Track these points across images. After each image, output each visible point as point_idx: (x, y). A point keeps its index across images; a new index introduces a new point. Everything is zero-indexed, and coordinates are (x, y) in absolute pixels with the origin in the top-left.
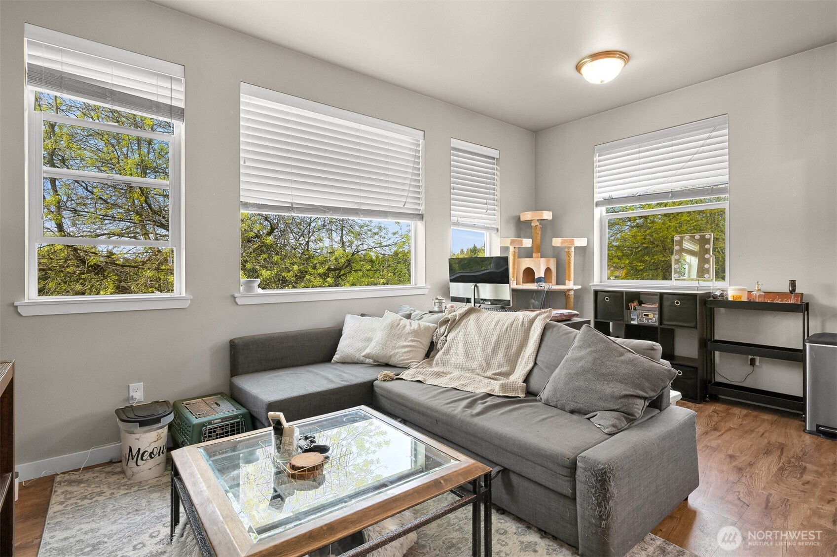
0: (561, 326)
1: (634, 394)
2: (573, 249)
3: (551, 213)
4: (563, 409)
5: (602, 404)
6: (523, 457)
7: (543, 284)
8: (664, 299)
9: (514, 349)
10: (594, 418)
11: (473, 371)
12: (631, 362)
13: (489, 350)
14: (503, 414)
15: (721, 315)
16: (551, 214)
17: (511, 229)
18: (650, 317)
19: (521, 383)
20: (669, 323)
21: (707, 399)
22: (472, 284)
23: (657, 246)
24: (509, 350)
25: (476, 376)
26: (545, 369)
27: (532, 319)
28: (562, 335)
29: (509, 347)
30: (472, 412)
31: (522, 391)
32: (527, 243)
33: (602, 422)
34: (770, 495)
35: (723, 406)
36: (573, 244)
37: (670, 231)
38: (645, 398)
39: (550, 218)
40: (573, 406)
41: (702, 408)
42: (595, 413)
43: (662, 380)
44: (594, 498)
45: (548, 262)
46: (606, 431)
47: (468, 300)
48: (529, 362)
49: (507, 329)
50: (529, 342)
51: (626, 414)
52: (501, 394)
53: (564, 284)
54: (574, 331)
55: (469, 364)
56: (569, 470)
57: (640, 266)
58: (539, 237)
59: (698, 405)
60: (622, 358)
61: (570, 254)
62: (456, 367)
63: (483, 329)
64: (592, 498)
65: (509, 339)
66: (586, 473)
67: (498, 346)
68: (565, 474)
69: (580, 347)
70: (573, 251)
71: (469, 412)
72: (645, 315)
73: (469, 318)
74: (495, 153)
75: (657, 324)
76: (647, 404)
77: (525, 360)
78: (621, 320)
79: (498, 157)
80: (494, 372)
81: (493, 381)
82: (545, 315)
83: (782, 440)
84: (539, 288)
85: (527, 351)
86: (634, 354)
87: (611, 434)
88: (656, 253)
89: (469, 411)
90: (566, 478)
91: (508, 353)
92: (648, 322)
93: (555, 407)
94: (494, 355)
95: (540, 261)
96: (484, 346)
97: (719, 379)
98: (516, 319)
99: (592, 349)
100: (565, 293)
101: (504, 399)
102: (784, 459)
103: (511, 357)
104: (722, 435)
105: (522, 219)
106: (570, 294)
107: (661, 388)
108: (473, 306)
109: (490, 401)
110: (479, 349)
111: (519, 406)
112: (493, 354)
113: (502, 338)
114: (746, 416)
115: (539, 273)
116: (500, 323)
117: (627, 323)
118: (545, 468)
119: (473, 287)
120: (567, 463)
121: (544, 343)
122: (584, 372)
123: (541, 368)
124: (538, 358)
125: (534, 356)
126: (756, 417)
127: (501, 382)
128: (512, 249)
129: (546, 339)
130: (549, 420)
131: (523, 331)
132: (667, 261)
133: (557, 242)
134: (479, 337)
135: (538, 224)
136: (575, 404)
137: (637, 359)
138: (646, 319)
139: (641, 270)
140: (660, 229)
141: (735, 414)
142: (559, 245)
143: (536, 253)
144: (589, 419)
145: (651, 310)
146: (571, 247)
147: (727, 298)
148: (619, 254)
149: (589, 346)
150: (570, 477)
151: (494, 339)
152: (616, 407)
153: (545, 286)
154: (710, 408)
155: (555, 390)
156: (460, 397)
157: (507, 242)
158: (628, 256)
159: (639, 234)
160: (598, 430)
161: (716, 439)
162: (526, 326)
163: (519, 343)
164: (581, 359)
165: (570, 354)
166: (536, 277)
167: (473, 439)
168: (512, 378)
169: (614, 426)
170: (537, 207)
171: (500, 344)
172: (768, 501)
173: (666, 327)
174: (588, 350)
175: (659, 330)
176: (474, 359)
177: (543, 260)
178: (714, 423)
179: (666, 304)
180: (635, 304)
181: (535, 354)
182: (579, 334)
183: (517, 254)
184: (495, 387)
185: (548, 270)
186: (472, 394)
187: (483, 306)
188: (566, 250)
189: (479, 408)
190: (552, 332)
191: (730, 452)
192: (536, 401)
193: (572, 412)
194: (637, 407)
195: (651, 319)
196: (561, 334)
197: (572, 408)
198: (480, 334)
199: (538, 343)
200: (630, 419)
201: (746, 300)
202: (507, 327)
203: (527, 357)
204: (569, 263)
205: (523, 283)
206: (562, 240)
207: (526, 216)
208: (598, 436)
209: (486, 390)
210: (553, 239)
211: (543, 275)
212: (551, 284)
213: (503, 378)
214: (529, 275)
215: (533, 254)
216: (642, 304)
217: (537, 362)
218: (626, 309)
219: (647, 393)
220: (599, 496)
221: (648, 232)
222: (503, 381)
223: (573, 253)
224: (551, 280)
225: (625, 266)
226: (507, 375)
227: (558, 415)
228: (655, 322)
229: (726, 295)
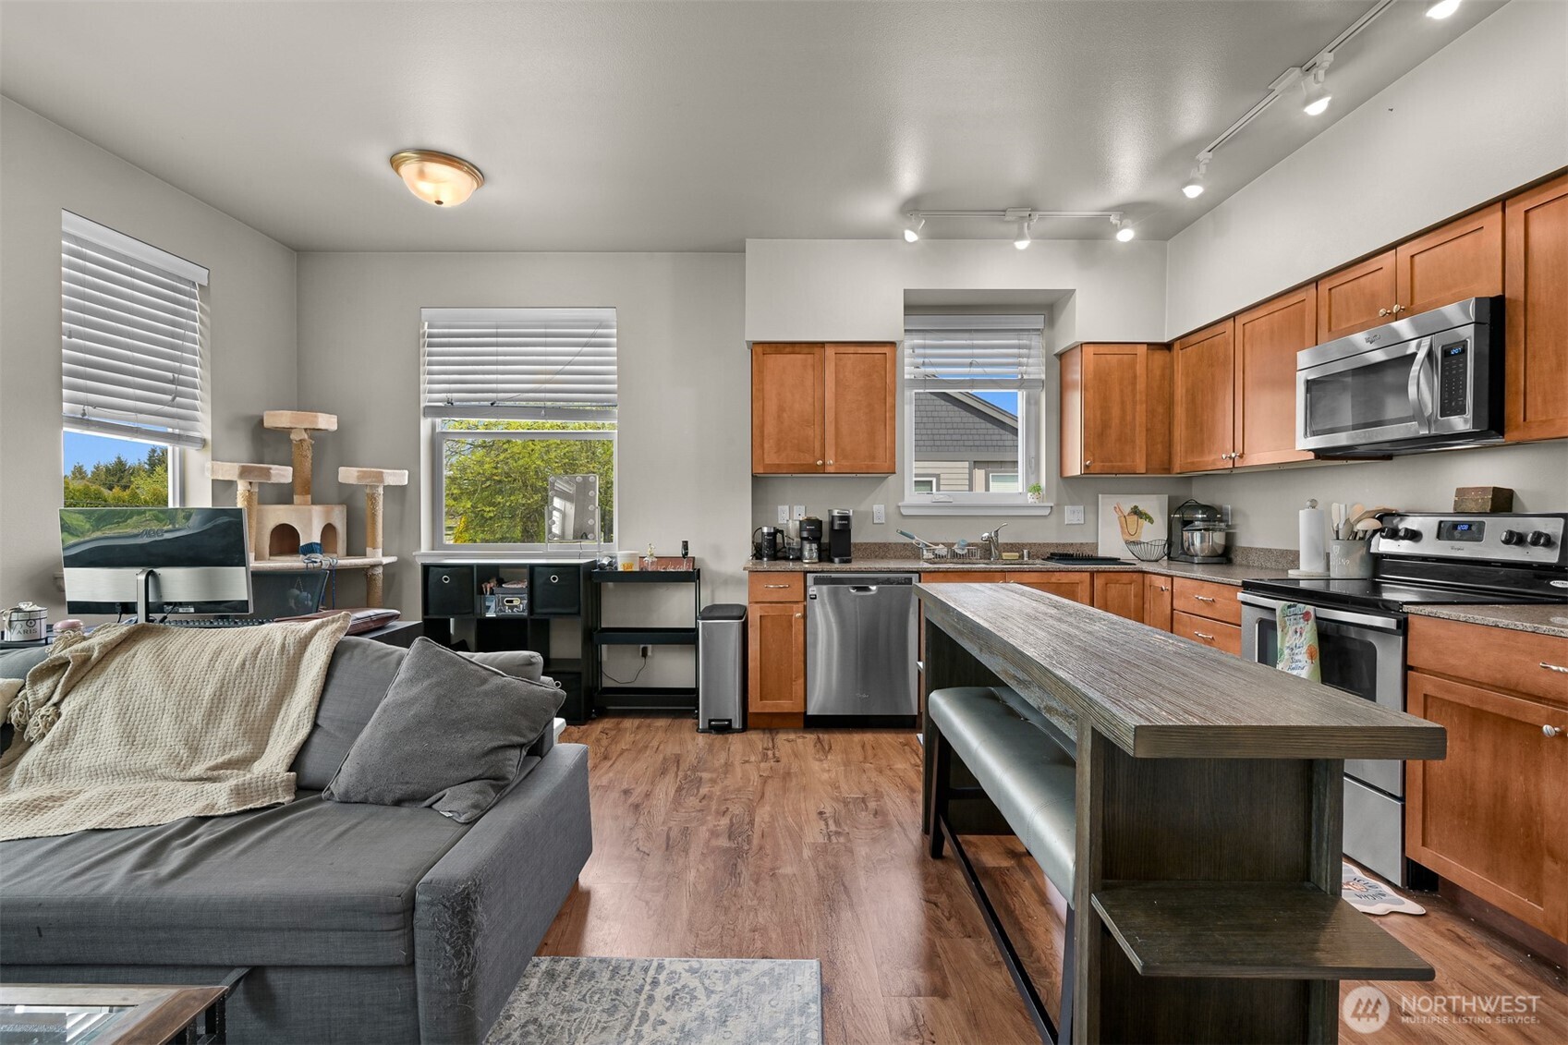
0: (369, 645)
1: (507, 743)
2: (381, 491)
3: (334, 419)
4: (379, 802)
5: (453, 774)
6: (299, 929)
7: (318, 557)
8: (536, 575)
9: (263, 704)
10: (440, 802)
11: (148, 773)
12: (502, 691)
13: (197, 717)
14: (244, 851)
15: (610, 591)
16: (336, 420)
17: (241, 446)
18: (515, 603)
19: (283, 775)
20: (545, 611)
21: (593, 715)
22: (139, 570)
23: (515, 480)
24: (248, 709)
25: (159, 783)
26: (337, 734)
27: (306, 637)
28: (372, 662)
29: (248, 703)
30: (156, 875)
31: (287, 790)
32: (283, 474)
33: (455, 806)
34: (670, 829)
35: (613, 720)
36: (382, 481)
37: (534, 457)
38: (521, 746)
39: (334, 427)
40: (400, 791)
41: (587, 730)
42: (441, 793)
43: (546, 711)
44: (448, 948)
45: (328, 514)
46: (462, 819)
47: (128, 608)
48: (301, 726)
49: (244, 664)
50: (299, 684)
51: (494, 779)
52: (234, 810)
53: (364, 555)
54: (397, 651)
55: (137, 760)
56: (402, 915)
57: (489, 511)
58: (308, 464)
59: (582, 727)
60: (486, 687)
61: (375, 499)
62: (94, 774)
63: (178, 673)
64: (445, 948)
65: (248, 685)
66: (434, 909)
67: (221, 706)
68: (393, 926)
69: (412, 681)
70: (382, 492)
71: (147, 877)
72: (508, 601)
73: (132, 652)
74: (200, 275)
75: (525, 614)
76: (524, 753)
77: (290, 723)
78: (469, 613)
79: (205, 283)
80: (212, 763)
81: (208, 786)
82: (335, 626)
83: (677, 750)
84: (311, 565)
85: (294, 705)
86: (503, 676)
87: (471, 823)
88: (512, 492)
89: (148, 874)
90: (394, 932)
91: (247, 716)
92: (512, 611)
93: (364, 802)
94: (210, 726)
95: (310, 511)
96: (180, 711)
97: (607, 683)
98: (267, 640)
99: (434, 680)
100: (365, 573)
101: (242, 817)
102: (681, 774)
103: (256, 723)
104: (614, 763)
105: (266, 424)
106: (376, 573)
107: (544, 724)
108: (142, 620)
109: (204, 835)
110: (167, 719)
111: (284, 823)
112: (208, 724)
113: (231, 685)
114: (638, 728)
115: (310, 535)
116: (225, 655)
117: (479, 617)
118: (351, 930)
119: (142, 577)
120: (398, 904)
121: (335, 682)
122: (421, 723)
123: (328, 733)
124: (322, 714)
125: (313, 712)
126: (649, 726)
127: (232, 782)
128: (242, 487)
129: (339, 674)
130: (353, 832)
131: (285, 663)
132: (529, 504)
133: (348, 475)
134: (165, 692)
135: (306, 437)
136: (405, 787)
137: (510, 683)
138: (510, 607)
139: (491, 518)
140: (520, 453)
141: (626, 729)
142: (353, 481)
143: (301, 494)
144: (430, 807)
145: (515, 592)
146: (378, 487)
147: (616, 568)
148: (455, 491)
149: (428, 676)
150: (404, 927)
151: (208, 691)
152: (478, 772)
153: (323, 561)
154: (598, 727)
155: (363, 770)
156: (115, 849)
157: (229, 471)
158: (470, 494)
159: (488, 459)
160: (448, 822)
161: (607, 772)
162: (292, 652)
163: (274, 691)
164: (411, 702)
165: (391, 696)
166: (301, 544)
167: (162, 935)
168: (259, 768)
169: (475, 806)
170: (303, 403)
171: (225, 699)
172: (668, 838)
173: (538, 617)
174: (426, 683)
175: (529, 622)
176: (150, 745)
177: (317, 510)
178: (603, 750)
179: (539, 581)
180: (492, 585)
181: (314, 707)
182: (408, 654)
183: (255, 498)
184: (220, 798)
185: (329, 530)
186: (150, 831)
187: (171, 617)
188: (368, 491)
189: (176, 857)
190: (350, 659)
191: (625, 786)
192: (320, 800)
193: (398, 803)
194: (511, 762)
195: (516, 606)
196: (369, 659)
197: (397, 796)
198: (168, 685)
199: (319, 684)
200: (500, 786)
201: (638, 570)
202: (244, 661)
203: (295, 715)
204: (374, 516)
205: (271, 554)
206: (358, 471)
207: (278, 419)
208: (449, 832)
209: (194, 810)
210: (340, 468)
211: (316, 539)
212: (335, 555)
213: (236, 771)
214: (285, 539)
215: (295, 497)
216: (505, 583)
217: (319, 722)
218: (478, 594)
219: (524, 736)
220: (459, 938)
221: (501, 457)
222: (235, 779)
223: (381, 498)
224: (336, 548)
225: (465, 512)
226: (244, 763)
227: (371, 815)
228: (523, 611)
229: (615, 563)
